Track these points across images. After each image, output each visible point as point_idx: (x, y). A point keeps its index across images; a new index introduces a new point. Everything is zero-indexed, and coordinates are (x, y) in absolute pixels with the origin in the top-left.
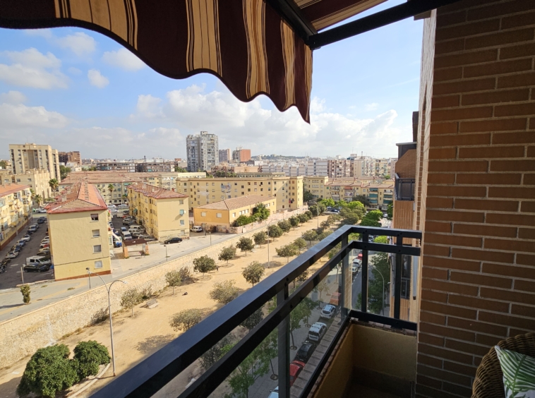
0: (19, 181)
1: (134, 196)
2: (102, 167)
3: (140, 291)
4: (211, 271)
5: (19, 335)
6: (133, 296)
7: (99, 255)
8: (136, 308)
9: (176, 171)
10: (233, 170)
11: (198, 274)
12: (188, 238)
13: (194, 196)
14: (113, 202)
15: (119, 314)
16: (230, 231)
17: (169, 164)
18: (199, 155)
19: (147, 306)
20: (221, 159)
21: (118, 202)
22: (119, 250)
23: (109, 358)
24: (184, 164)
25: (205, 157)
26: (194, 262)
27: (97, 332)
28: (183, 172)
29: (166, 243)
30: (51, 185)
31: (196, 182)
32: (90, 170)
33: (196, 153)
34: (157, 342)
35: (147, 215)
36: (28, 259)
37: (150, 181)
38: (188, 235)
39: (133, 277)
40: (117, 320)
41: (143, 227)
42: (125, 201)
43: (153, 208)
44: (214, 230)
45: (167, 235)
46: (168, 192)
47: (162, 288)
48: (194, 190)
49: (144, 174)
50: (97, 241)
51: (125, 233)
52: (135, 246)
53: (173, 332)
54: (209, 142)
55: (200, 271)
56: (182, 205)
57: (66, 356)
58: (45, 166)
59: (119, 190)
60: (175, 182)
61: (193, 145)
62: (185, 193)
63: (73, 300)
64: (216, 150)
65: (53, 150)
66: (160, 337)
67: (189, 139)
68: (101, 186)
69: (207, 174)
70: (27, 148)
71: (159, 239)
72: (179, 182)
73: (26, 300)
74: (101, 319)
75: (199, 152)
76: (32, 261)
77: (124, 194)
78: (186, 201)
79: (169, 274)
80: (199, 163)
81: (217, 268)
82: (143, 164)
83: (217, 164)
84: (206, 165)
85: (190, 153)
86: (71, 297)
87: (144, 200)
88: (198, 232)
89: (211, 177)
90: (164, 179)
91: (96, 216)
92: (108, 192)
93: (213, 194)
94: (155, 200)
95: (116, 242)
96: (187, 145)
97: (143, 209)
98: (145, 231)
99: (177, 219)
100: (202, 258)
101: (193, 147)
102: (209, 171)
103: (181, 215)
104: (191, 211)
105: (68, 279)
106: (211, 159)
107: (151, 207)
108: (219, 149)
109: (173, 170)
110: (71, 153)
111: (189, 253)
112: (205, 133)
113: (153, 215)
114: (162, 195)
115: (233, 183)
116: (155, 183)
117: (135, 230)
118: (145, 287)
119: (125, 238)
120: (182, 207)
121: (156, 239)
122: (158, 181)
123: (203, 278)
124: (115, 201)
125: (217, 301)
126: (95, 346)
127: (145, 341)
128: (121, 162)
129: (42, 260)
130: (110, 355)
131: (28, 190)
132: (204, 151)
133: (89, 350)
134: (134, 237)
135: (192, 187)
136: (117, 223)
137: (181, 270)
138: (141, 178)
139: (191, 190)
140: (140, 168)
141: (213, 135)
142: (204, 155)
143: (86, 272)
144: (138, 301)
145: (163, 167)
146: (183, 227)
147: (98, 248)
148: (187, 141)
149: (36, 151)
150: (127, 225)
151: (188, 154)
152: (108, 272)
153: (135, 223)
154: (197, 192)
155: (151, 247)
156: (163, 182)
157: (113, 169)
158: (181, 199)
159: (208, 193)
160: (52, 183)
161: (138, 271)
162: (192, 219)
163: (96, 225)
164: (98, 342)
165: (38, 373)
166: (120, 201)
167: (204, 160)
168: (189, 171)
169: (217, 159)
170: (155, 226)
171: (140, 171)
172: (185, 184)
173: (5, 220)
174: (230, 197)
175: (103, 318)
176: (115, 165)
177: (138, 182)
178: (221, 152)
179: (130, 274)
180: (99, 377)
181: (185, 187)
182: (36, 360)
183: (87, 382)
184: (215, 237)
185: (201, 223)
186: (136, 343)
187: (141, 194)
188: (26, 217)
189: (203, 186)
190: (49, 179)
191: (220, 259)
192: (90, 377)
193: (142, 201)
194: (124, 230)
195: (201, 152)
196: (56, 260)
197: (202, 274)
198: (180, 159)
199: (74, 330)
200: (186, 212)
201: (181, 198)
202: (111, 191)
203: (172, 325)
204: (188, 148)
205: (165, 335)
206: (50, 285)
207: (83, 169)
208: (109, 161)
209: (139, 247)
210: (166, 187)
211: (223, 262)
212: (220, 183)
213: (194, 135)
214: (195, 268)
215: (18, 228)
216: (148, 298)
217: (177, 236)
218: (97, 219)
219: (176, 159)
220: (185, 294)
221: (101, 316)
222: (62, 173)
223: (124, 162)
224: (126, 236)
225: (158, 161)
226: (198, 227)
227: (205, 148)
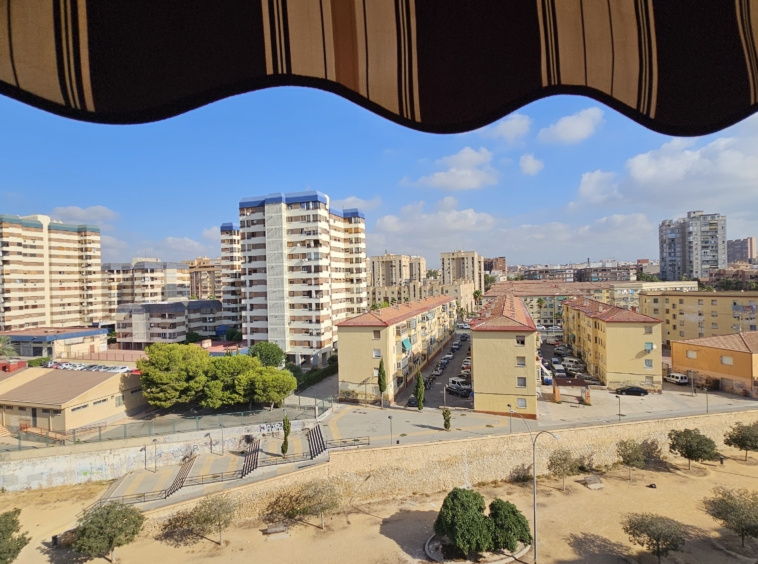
0: (447, 292)
1: (571, 316)
2: (529, 275)
3: (575, 456)
4: (707, 462)
5: (439, 462)
6: (565, 460)
7: (523, 391)
8: (569, 481)
9: (638, 279)
11: (678, 460)
12: (660, 392)
13: (672, 322)
14: (542, 321)
15: (544, 479)
16: (754, 394)
17: (627, 269)
18: (684, 252)
19: (585, 483)
20: (731, 258)
21: (549, 323)
22: (549, 390)
23: (530, 538)
24: (654, 267)
25: (697, 256)
26: (670, 435)
27: (517, 494)
28: (652, 281)
29: (620, 392)
30: (475, 298)
31: (678, 298)
32: (516, 279)
33: (678, 249)
34: (599, 546)
35: (590, 345)
36: (451, 379)
37: (596, 295)
38: (660, 387)
39: (566, 432)
40: (542, 488)
41: (583, 362)
42: (559, 322)
43: (600, 334)
44: (715, 387)
45: (622, 381)
46: (625, 312)
47: (610, 463)
48: (672, 312)
49: (586, 285)
50: (521, 372)
51: (557, 367)
52: (570, 388)
53: (631, 545)
54: (707, 228)
55: (682, 455)
56: (649, 336)
57: (481, 509)
58: (471, 275)
59: (551, 306)
60: (637, 296)
61: (672, 236)
62: (655, 316)
63: (491, 442)
64: (720, 242)
65: (479, 256)
66: (604, 540)
67: (664, 227)
68: (529, 300)
69: (701, 285)
70: (455, 257)
71: (608, 383)
72: (644, 297)
73: (447, 426)
74: (522, 479)
75: (684, 247)
76: (454, 382)
77: (557, 312)
78: (657, 329)
79: (622, 443)
80: (684, 265)
81: (721, 459)
82: (585, 269)
83: (722, 266)
84: (698, 267)
85: (667, 250)
86: (490, 436)
87: (586, 323)
88: (679, 384)
89: (710, 290)
90: (619, 292)
91: (521, 339)
92: (536, 309)
93: (714, 319)
94: (604, 324)
95: (545, 377)
96: (661, 237)
97: (584, 336)
98: (585, 369)
99: (639, 355)
100: (687, 432)
101: (673, 240)
102: (705, 278)
103: (647, 352)
104: (666, 348)
105: (487, 413)
106: (709, 258)
107: (597, 333)
108: (728, 238)
109: (634, 278)
110: (497, 259)
111: (660, 418)
112: (697, 214)
113: (600, 346)
114: (616, 317)
116: (604, 297)
117: (571, 364)
118: (585, 452)
119: (557, 374)
120: (649, 338)
121: (603, 384)
122: (608, 295)
123: (688, 469)
124: (545, 321)
125: (721, 522)
126: (514, 512)
127: (581, 536)
128: (555, 268)
129: (463, 383)
130: (532, 534)
131: (454, 301)
132: (694, 245)
133: (506, 513)
134: (570, 375)
135: (668, 306)
136: (547, 352)
137: (645, 443)
138: (582, 290)
139: (668, 311)
140: (581, 276)
141: (713, 216)
142: (695, 252)
143: (507, 410)
144: (572, 470)
145: (619, 274)
146: (649, 371)
147: (523, 382)
148: (661, 231)
149: (463, 259)
150: (560, 356)
151: (662, 252)
152: (533, 417)
153: (571, 355)
154: (678, 316)
155: (595, 393)
156: (616, 296)
157: (544, 278)
159: (703, 317)
160: (476, 295)
161: (574, 426)
162: (668, 360)
163: (521, 351)
164: (518, 508)
165: (454, 516)
166: (552, 321)
167: (693, 259)
168: (664, 280)
169: (722, 256)
170: (601, 364)
171: (580, 280)
172: (656, 301)
173: (434, 333)
174: (752, 328)
175: (524, 477)
176: (547, 272)
177: (578, 296)
178: (731, 244)
179: (562, 427)
180: (517, 557)
181: (656, 306)
182: (452, 500)
183: (502, 556)
184: (714, 399)
185: (686, 369)
186: (568, 532)
187: (581, 313)
188: (451, 332)
189: (691, 305)
190: (473, 291)
191: (728, 443)
192: (506, 551)
193: (583, 324)
194: (555, 363)
195: (687, 247)
196: (476, 387)
197: (686, 461)
198: (647, 261)
199: (490, 480)
200: (657, 347)
201: (648, 324)
202: (540, 307)
203: (626, 530)
204: (662, 242)
205: (613, 541)
206: (470, 415)
207: (508, 279)
208: (539, 268)
209: (577, 391)
210: (622, 304)
211: (735, 451)
212: (730, 301)
213: (675, 220)
214: (673, 447)
215: (444, 343)
216: (587, 471)
217: (637, 385)
218: (523, 343)
219: (639, 261)
220: (651, 486)
221: (522, 473)
222: (486, 283)
223: (559, 267)
224: (559, 371)
225: (608, 265)
226: (679, 375)
227: (696, 241)
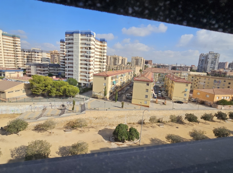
0: (132, 69)
1: (167, 79)
2: (158, 67)
3: (158, 118)
4: (194, 123)
5: (118, 117)
6: (154, 119)
7: (146, 99)
8: (155, 125)
9: (190, 71)
10: (226, 74)
11: (186, 121)
12: (187, 103)
13: (196, 84)
14: (159, 80)
15: (148, 123)
16: (213, 106)
17: (188, 67)
18: (205, 64)
19: (159, 125)
21: (161, 81)
22: (155, 100)
26: (186, 115)
27: (139, 127)
28: (194, 72)
29: (175, 102)
31: (199, 77)
32: (154, 67)
34: (158, 141)
35: (170, 88)
36: (127, 94)
37: (176, 74)
38: (187, 102)
40: (147, 126)
41: (167, 93)
42: (164, 81)
44: (203, 103)
45: (177, 99)
47: (167, 121)
48: (197, 81)
49: (174, 71)
50: (147, 94)
51: (159, 94)
52: (161, 100)
53: (166, 142)
54: (214, 57)
55: (188, 120)
58: (140, 65)
59: (162, 76)
61: (203, 59)
63: (134, 112)
64: (217, 62)
65: (144, 59)
66: (160, 140)
67: (201, 55)
68: (156, 74)
69: (208, 74)
70: (136, 58)
71: (172, 99)
72: (189, 76)
73: (122, 107)
74: (141, 123)
76: (128, 95)
77: (164, 78)
78: (190, 85)
79: (172, 116)
80: (205, 68)
81: (198, 122)
82: (175, 66)
83: (216, 69)
85: (200, 63)
87: (170, 81)
88: (193, 101)
89: (210, 76)
90: (183, 74)
92: (158, 77)
93: (208, 84)
94: (175, 82)
96: (200, 58)
97: (169, 86)
98: (168, 95)
99: (183, 92)
100: (191, 114)
101: (203, 60)
102: (209, 73)
103: (185, 91)
104: (191, 92)
105: (135, 104)
106: (212, 66)
107: (172, 85)
109: (189, 70)
110: (149, 61)
111: (184, 110)
112: (212, 52)
113: (172, 89)
114: (178, 81)
115: (223, 80)
116: (178, 75)
117: (164, 93)
118: (161, 117)
119: (159, 96)
120: (187, 87)
121: (171, 100)
122: (180, 74)
123: (189, 124)
125: (192, 138)
127: (154, 139)
128: (166, 65)
129: (130, 96)
131: (133, 72)
132: (209, 62)
133: (133, 131)
134: (162, 96)
135: (196, 79)
136: (157, 89)
137: (178, 116)
138: (172, 72)
139: (195, 81)
140: (174, 68)
141: (216, 54)
142: (209, 64)
143: (140, 104)
144: (156, 122)
145: (185, 69)
146: (185, 97)
147: (147, 96)
148: (200, 57)
149: (138, 59)
150: (161, 91)
151: (199, 63)
152: (148, 107)
153: (165, 91)
155: (168, 102)
157: (162, 68)
158: (187, 83)
159: (205, 83)
160: (140, 71)
161: (159, 110)
162: (191, 95)
165: (118, 130)
167: (208, 66)
168: (198, 72)
169: (216, 66)
170: (172, 94)
172: (193, 77)
173: (124, 81)
174: (218, 88)
176: (163, 66)
177: (170, 74)
178: (220, 64)
179: (156, 110)
180: (135, 142)
181: (192, 79)
182: (119, 126)
183: (131, 142)
184: (201, 106)
185: (196, 97)
186: (150, 137)
187: (170, 79)
188: (131, 81)
189: (202, 80)
190: (140, 69)
191: (201, 118)
193: (169, 82)
194: (159, 92)
195: (207, 62)
196: (133, 97)
197: (189, 122)
198: (194, 66)
199: (132, 122)
200: (189, 90)
202: (159, 76)
203: (166, 138)
204: (200, 60)
205: (162, 140)
206: (130, 104)
207: (152, 67)
208: (162, 64)
209: (163, 101)
210: (183, 77)
211: (203, 121)
212: (214, 79)
213: (205, 54)
214: (186, 118)
215: (128, 84)
216: (160, 122)
217: (181, 101)
219: (192, 65)
220: (177, 128)
222: (145, 68)
224: (159, 95)
225: (182, 66)
226: (194, 99)
227: (210, 61)
